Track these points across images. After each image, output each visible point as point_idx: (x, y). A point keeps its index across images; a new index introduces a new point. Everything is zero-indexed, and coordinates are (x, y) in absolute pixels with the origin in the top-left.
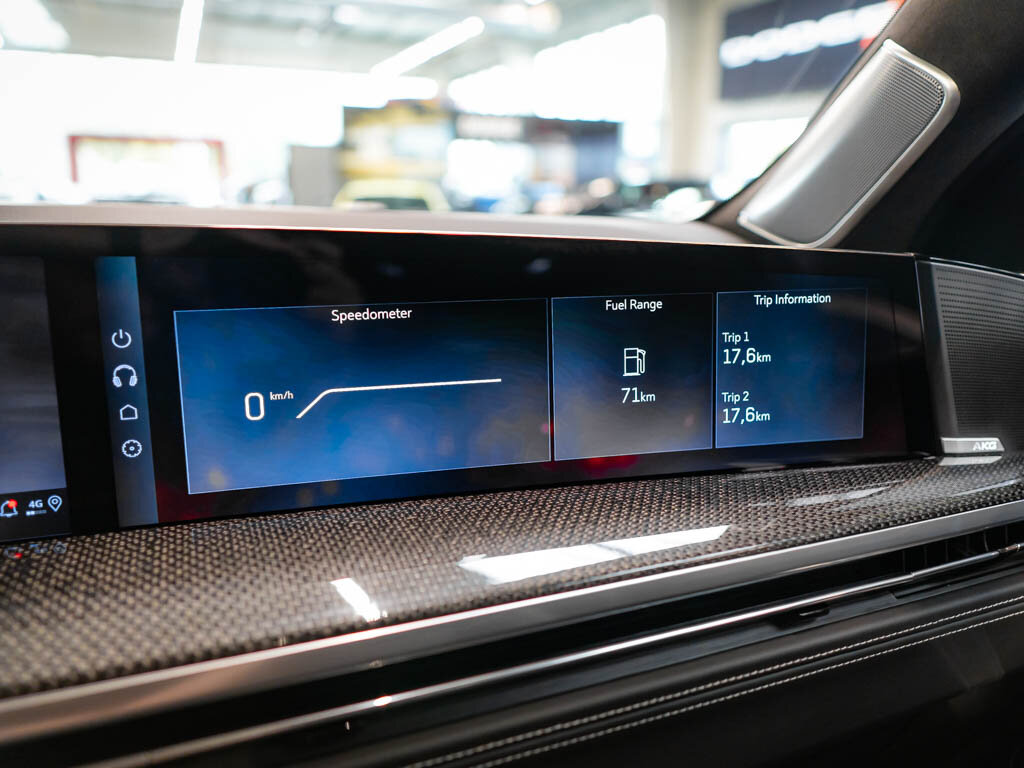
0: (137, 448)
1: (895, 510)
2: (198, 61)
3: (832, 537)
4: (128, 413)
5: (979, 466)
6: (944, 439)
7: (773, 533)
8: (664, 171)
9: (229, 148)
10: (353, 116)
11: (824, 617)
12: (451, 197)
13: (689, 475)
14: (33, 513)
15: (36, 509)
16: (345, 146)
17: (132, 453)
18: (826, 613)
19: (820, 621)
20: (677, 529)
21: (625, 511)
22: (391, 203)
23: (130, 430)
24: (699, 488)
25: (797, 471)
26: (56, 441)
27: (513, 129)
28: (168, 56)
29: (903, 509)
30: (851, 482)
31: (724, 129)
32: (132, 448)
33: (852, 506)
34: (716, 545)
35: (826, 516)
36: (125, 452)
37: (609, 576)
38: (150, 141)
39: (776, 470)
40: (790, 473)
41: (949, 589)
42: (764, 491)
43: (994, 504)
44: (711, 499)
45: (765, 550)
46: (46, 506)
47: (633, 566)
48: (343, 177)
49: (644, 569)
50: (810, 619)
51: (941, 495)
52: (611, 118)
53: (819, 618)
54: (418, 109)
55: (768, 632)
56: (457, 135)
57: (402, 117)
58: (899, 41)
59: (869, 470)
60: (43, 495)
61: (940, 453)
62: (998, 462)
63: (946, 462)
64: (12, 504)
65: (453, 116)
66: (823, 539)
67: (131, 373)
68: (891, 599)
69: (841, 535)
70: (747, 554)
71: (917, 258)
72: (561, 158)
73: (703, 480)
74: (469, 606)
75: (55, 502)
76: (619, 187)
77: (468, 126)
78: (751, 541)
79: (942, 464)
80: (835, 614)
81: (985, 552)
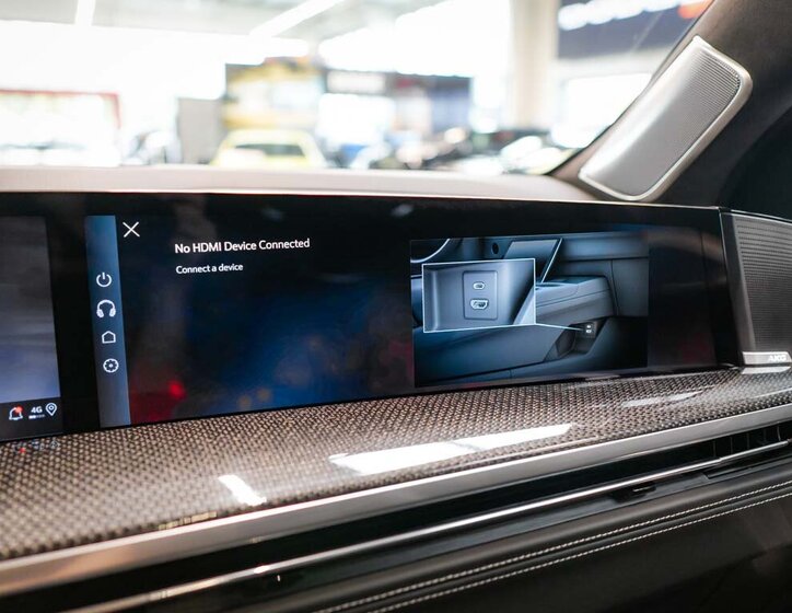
0: (115, 365)
1: (706, 409)
2: (94, 24)
3: (658, 430)
4: (109, 337)
5: (772, 374)
6: (745, 353)
7: (612, 427)
8: (510, 121)
9: (123, 100)
10: (235, 72)
11: (652, 493)
12: (322, 144)
13: (545, 383)
14: (34, 417)
15: (36, 414)
16: (227, 99)
17: (111, 369)
18: (653, 489)
19: (649, 496)
20: (538, 425)
21: (497, 411)
22: (269, 150)
23: (110, 351)
24: (554, 393)
25: (630, 380)
26: (53, 360)
27: (377, 84)
28: (70, 21)
29: (713, 408)
30: (673, 387)
31: (563, 84)
32: (111, 366)
33: (673, 407)
34: (568, 436)
35: (652, 413)
36: (105, 368)
37: (488, 460)
38: (51, 94)
39: (613, 379)
40: (624, 381)
41: (750, 471)
42: (604, 395)
43: (784, 403)
44: (563, 401)
45: (606, 440)
46: (44, 412)
47: (505, 453)
48: (226, 127)
49: (513, 455)
50: (641, 494)
51: (742, 397)
52: (462, 74)
53: (648, 494)
54: (293, 66)
55: (609, 504)
56: (327, 90)
57: (278, 73)
58: (705, 38)
59: (686, 378)
60: (42, 403)
61: (741, 364)
62: (788, 371)
63: (747, 371)
64: (18, 410)
65: (324, 72)
66: (650, 432)
67: (111, 306)
68: (704, 479)
69: (665, 429)
70: (592, 443)
71: (722, 211)
72: (419, 109)
73: (556, 387)
74: (382, 483)
75: (52, 408)
76: (471, 135)
77: (336, 81)
78: (594, 434)
79: (743, 373)
80: (661, 490)
81: (778, 441)
